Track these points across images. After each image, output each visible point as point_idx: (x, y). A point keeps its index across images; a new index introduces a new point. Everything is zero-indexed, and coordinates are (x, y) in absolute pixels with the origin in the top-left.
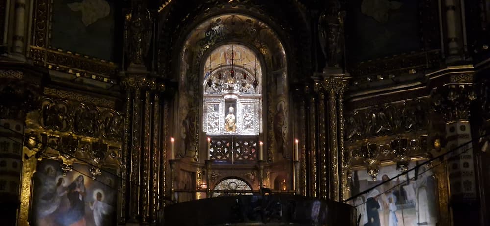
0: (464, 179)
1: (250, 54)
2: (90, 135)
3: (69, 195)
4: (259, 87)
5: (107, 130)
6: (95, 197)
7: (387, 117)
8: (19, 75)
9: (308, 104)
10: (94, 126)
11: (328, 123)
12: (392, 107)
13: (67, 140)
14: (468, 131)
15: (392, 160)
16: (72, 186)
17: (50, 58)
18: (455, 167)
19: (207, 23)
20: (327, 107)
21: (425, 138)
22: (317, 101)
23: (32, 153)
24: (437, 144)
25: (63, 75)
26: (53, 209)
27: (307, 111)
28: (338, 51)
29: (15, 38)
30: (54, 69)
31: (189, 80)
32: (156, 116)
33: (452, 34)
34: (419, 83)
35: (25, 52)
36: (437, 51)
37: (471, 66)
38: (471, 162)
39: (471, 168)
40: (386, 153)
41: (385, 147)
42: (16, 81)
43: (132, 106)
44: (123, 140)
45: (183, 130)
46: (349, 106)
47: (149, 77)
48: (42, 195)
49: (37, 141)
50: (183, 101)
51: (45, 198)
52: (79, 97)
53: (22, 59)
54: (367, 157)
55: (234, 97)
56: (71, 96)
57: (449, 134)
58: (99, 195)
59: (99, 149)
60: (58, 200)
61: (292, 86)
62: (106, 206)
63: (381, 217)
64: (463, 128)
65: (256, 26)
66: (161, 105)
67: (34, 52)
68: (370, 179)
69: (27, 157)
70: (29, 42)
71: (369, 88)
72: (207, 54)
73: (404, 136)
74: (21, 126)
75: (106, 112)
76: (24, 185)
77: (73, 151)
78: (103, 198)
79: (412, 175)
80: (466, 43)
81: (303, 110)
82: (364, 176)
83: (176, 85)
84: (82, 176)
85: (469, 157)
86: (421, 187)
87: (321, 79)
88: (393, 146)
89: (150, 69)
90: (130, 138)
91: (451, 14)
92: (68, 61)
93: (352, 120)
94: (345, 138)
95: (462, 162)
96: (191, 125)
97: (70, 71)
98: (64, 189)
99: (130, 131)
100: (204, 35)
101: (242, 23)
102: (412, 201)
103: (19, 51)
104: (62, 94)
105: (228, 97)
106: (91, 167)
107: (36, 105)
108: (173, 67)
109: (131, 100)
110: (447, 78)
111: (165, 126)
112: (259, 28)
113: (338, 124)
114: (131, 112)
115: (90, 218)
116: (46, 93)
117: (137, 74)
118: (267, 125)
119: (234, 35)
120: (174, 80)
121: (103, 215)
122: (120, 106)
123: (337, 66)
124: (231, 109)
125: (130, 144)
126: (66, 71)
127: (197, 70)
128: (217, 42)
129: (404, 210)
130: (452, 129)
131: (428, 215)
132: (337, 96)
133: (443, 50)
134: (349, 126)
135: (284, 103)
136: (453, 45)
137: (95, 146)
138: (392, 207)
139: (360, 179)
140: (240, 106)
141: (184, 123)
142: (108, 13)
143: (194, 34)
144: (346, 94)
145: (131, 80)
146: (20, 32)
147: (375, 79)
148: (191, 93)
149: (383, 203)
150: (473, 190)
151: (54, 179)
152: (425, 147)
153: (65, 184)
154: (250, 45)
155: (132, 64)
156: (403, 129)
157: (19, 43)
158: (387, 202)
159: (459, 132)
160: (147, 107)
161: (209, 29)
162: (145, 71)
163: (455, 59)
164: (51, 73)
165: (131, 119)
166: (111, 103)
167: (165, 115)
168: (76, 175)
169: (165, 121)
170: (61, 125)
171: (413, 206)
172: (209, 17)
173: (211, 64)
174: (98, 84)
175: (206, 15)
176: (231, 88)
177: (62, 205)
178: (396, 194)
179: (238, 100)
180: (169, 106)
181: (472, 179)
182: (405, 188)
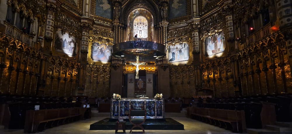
0: (196, 47)
1: (145, 19)
2: (105, 37)
3: (100, 51)
4: (147, 27)
5: (110, 36)
6: (107, 52)
7: (178, 32)
8: (86, 21)
9: (158, 30)
10: (106, 34)
11: (163, 34)
12: (179, 30)
13: (99, 38)
14: (198, 35)
15: (179, 43)
16: (101, 49)
17: (95, 18)
18: (194, 44)
19: (134, 11)
20: (163, 31)
21: (187, 37)
22: (160, 29)
23: (91, 40)
24: (190, 39)
25: (98, 22)
26: (97, 54)
27: (158, 32)
28: (166, 16)
29: (86, 12)
30: (96, 20)
31: (130, 25)
32: (122, 33)
33: (195, 10)
34: (186, 24)
35: (88, 16)
36: (191, 16)
37: (199, 19)
38: (198, 42)
39: (198, 44)
40: (177, 41)
41: (177, 40)
42: (85, 23)
43: (116, 30)
44: (114, 38)
45: (129, 36)
46: (168, 30)
47: (120, 23)
48: (94, 51)
49: (92, 38)
50: (128, 30)
51: (95, 52)
52: (103, 28)
53: (87, 17)
54: (172, 42)
55: (141, 30)
56: (100, 27)
57: (193, 36)
58: (108, 51)
59: (108, 41)
60: (98, 52)
61: (154, 26)
62: (110, 54)
63: (175, 57)
64: (196, 34)
65: (146, 11)
66: (123, 30)
67: (91, 16)
68: (173, 48)
69: (90, 42)
70: (90, 14)
71: (173, 26)
72: (134, 18)
73: (182, 37)
74: (88, 34)
75: (109, 31)
76: (89, 48)
77: (101, 41)
78: (109, 52)
79: (183, 47)
80: (198, 13)
81: (157, 31)
82: (171, 47)
83: (127, 25)
84: (103, 46)
85: (198, 41)
86: (186, 49)
87: (162, 23)
88: (179, 39)
89: (120, 21)
90: (115, 38)
91: (194, 6)
92: (99, 19)
93: (169, 33)
94: (167, 38)
95: (196, 42)
96: (131, 35)
97: (100, 21)
98: (100, 49)
99: (115, 36)
100: (134, 14)
101: (143, 11)
102: (183, 53)
103: (87, 15)
104: (98, 27)
105: (140, 30)
106: (106, 45)
107: (91, 29)
108: (126, 21)
109: (116, 29)
110: (193, 22)
111: (124, 35)
112: (147, 12)
113: (165, 34)
114: (115, 32)
115: (106, 57)
116: (94, 26)
117: (117, 22)
118: (149, 36)
119: (141, 14)
120: (126, 24)
121: (109, 56)
122: (113, 30)
123: (165, 20)
124: (141, 32)
125: (115, 39)
126: (98, 21)
127: (132, 22)
128: (137, 15)
129: (181, 55)
130: (194, 35)
131: (187, 56)
132: (165, 28)
133: (192, 15)
134: (168, 35)
135: (153, 30)
136: (195, 14)
137: (106, 40)
138: (178, 54)
139: (170, 48)
140: (143, 32)
141: (129, 35)
142: (109, 7)
143: (131, 13)
144: (168, 27)
145: (115, 24)
146: (87, 11)
147: (175, 23)
148: (131, 28)
149: (176, 53)
150: (198, 49)
151: (97, 47)
152: (187, 40)
153: (100, 48)
154: (145, 16)
155: (115, 20)
156: (181, 35)
157: (87, 14)
158: (177, 53)
159: (196, 35)
160: (119, 30)
161: (135, 12)
162: (119, 21)
163: (195, 17)
164: (95, 21)
165: (115, 33)
166: (110, 29)
167: (124, 33)
168: (102, 47)
169: (124, 34)
170: (98, 34)
171: (183, 54)
172: (135, 9)
173: (135, 22)
174: (107, 25)
175: (134, 8)
176: (141, 27)
177: (99, 53)
178: (179, 51)
179: (142, 30)
180: (125, 30)
181: (198, 47)
182: (181, 50)
